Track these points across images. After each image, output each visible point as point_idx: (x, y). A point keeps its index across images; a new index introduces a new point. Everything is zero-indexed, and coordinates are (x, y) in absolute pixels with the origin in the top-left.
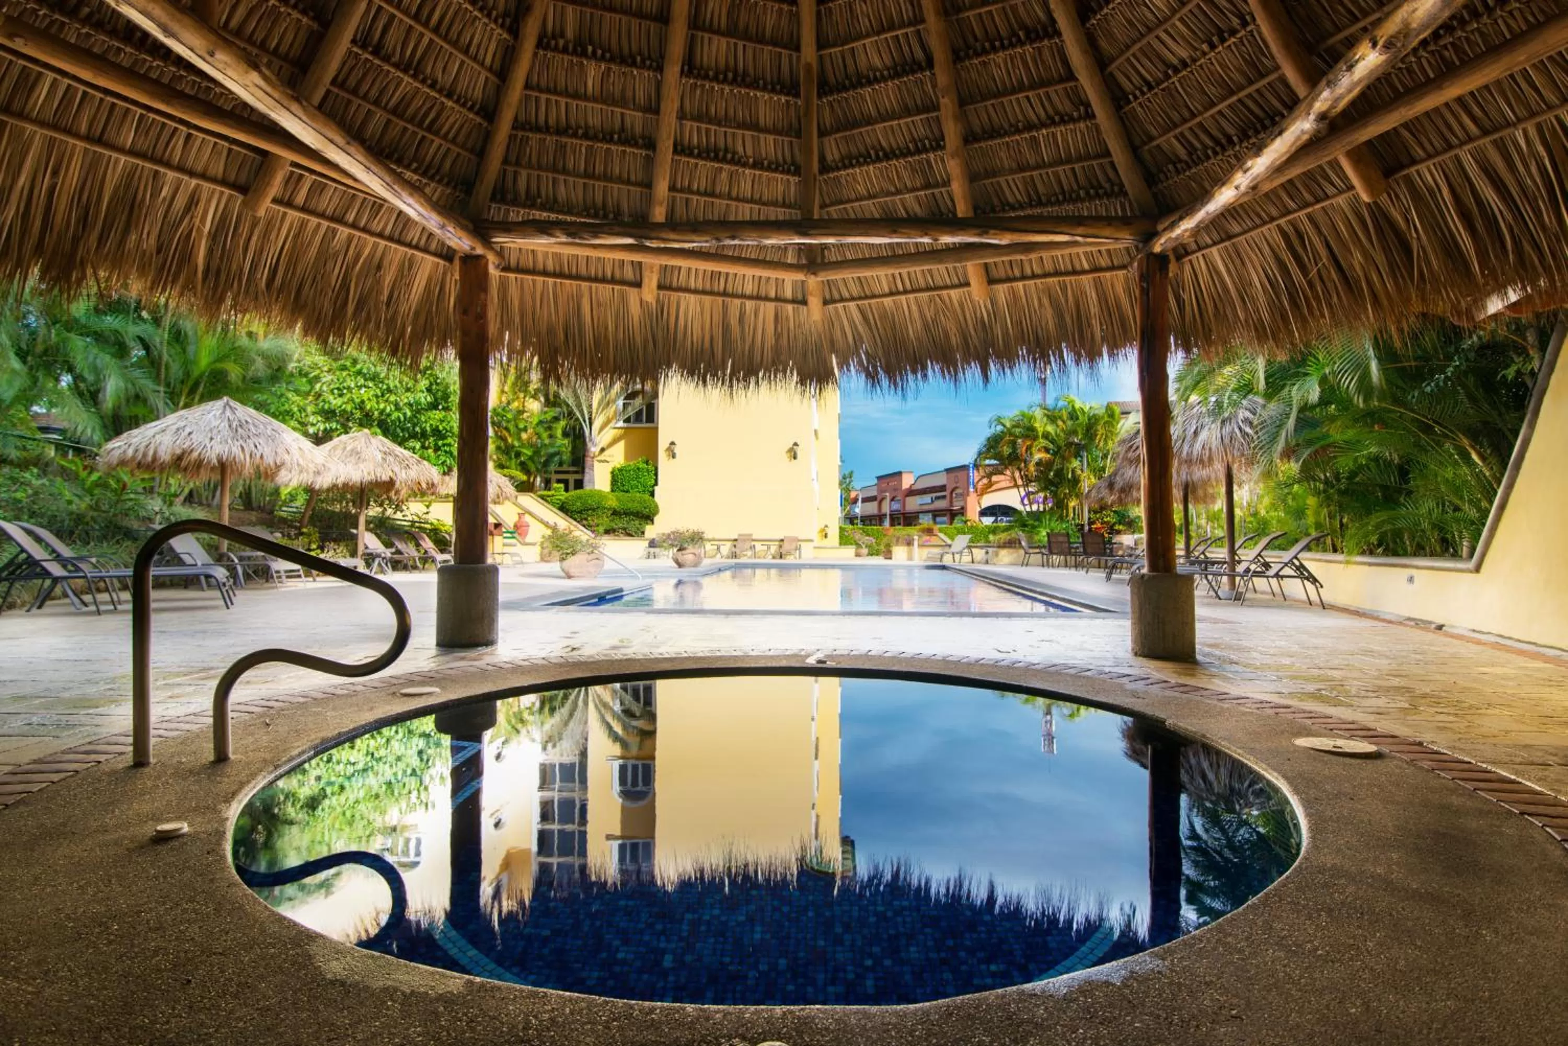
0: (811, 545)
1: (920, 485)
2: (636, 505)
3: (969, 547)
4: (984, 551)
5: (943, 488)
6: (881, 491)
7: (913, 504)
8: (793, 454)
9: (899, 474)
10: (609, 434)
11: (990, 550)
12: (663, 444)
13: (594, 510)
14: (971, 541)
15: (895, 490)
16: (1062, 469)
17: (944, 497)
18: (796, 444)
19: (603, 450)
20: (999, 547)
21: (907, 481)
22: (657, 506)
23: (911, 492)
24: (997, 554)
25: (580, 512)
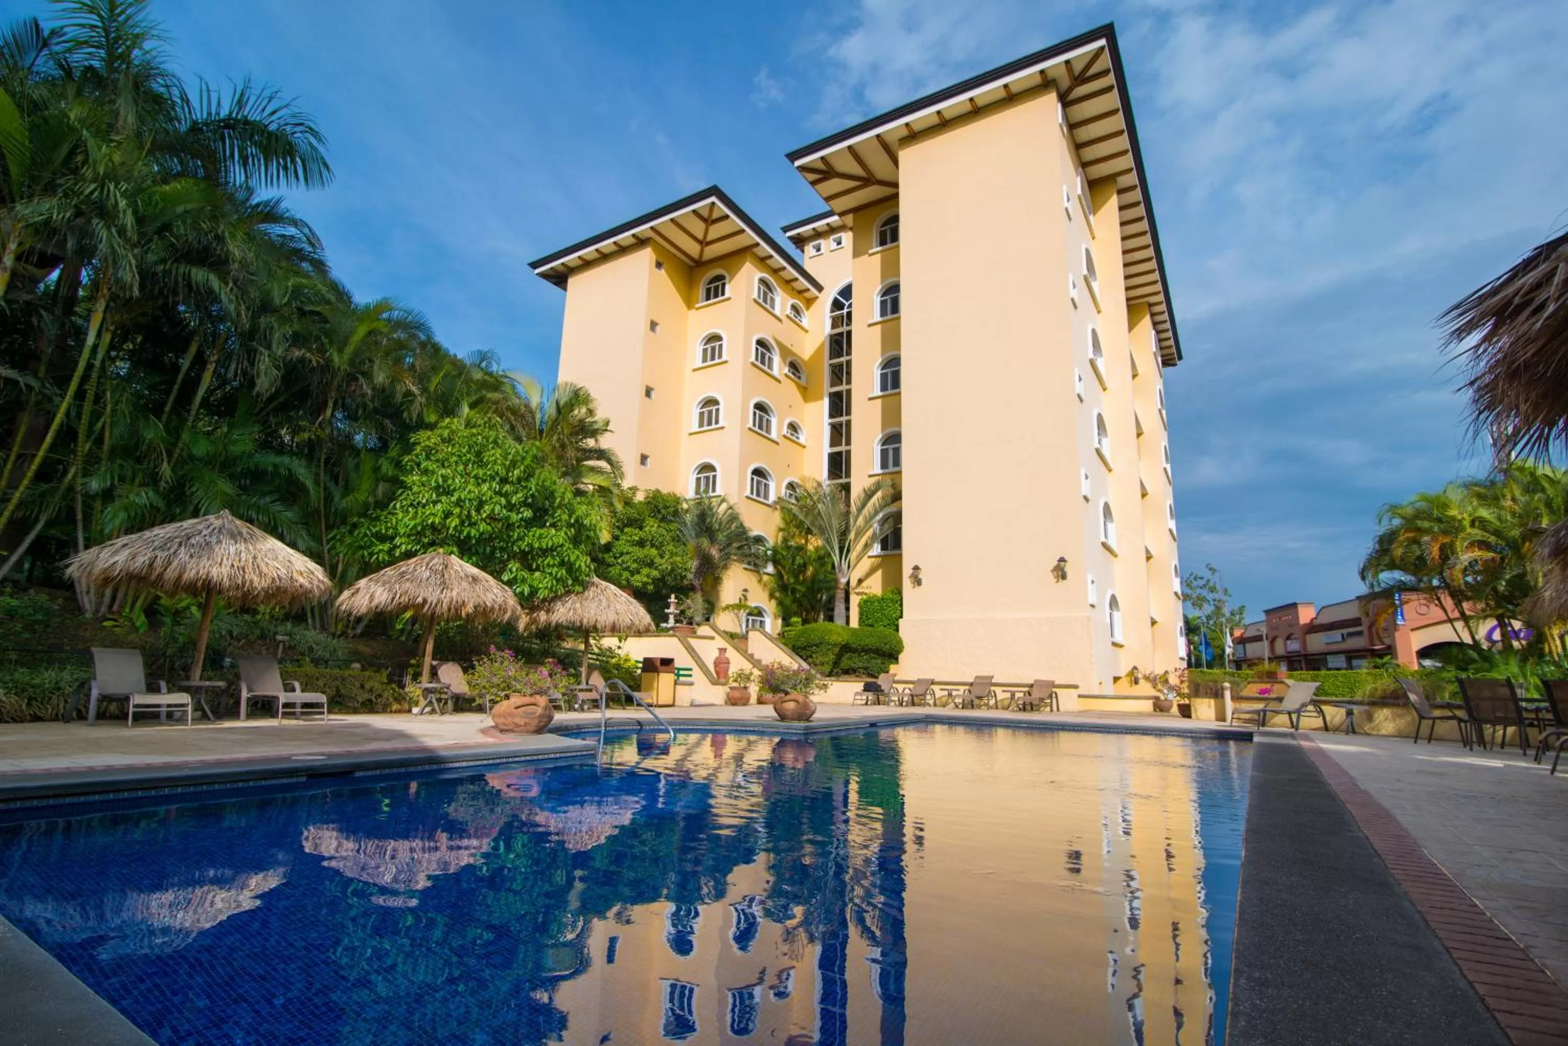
0: (1074, 692)
1: (1326, 619)
2: (873, 641)
3: (1314, 702)
4: (1343, 711)
5: (1356, 622)
6: (1271, 628)
7: (1317, 643)
8: (1060, 572)
9: (1294, 606)
10: (866, 564)
11: (1356, 709)
12: (907, 571)
13: (817, 646)
14: (1319, 691)
15: (1291, 626)
16: (1522, 576)
17: (1360, 633)
18: (1062, 560)
19: (860, 581)
20: (1373, 704)
21: (1306, 615)
22: (900, 642)
23: (1313, 628)
24: (1370, 718)
25: (804, 648)
